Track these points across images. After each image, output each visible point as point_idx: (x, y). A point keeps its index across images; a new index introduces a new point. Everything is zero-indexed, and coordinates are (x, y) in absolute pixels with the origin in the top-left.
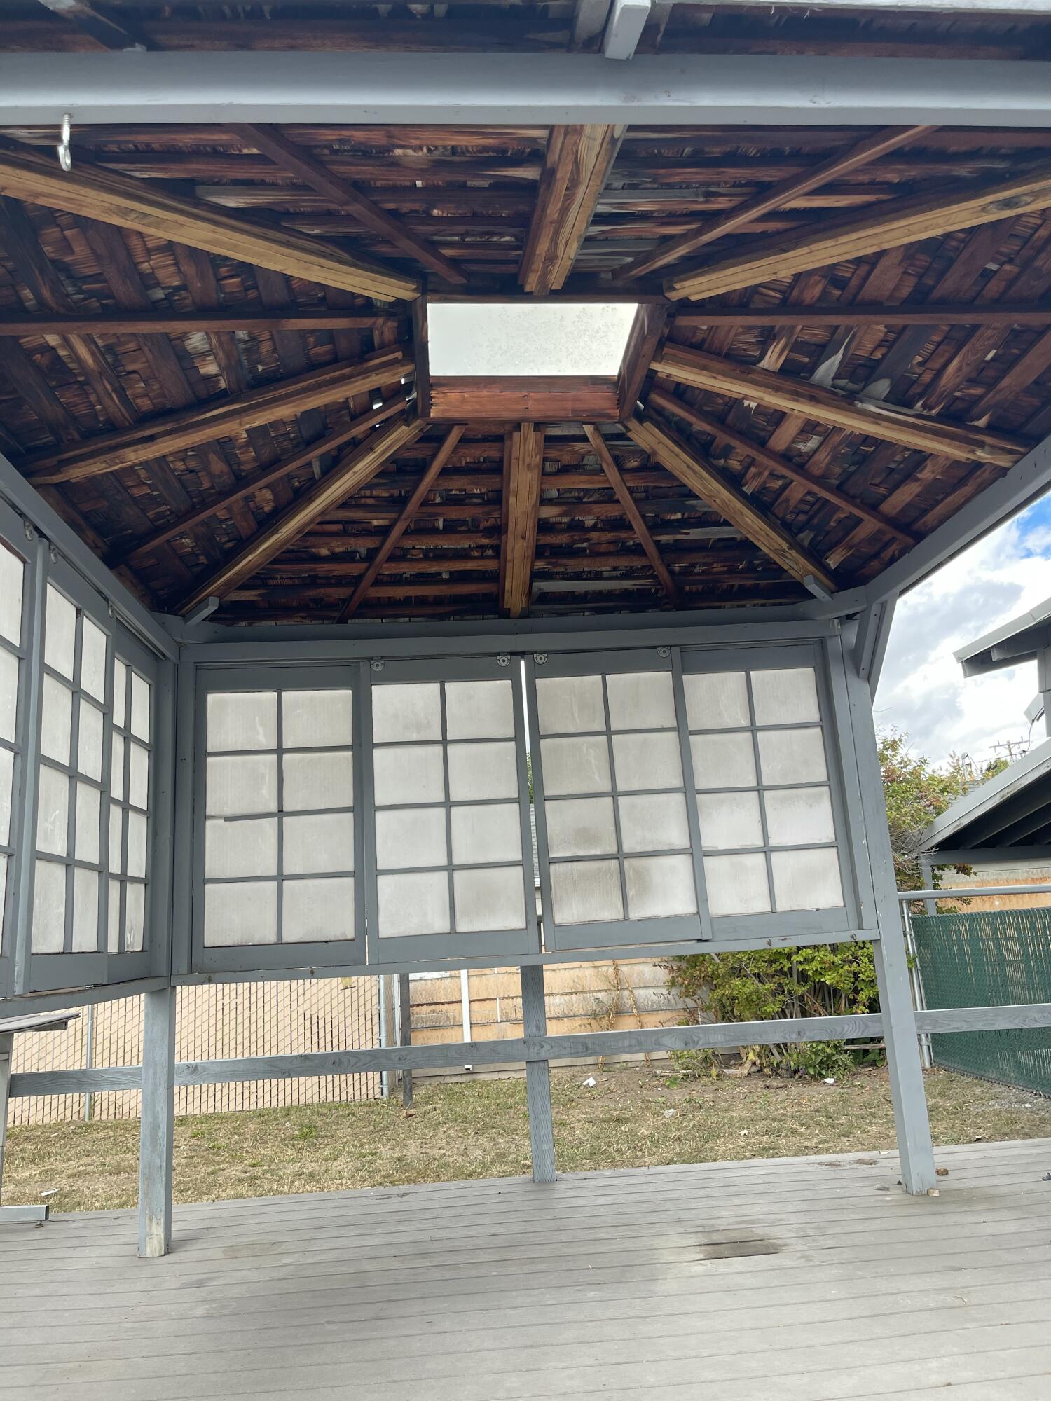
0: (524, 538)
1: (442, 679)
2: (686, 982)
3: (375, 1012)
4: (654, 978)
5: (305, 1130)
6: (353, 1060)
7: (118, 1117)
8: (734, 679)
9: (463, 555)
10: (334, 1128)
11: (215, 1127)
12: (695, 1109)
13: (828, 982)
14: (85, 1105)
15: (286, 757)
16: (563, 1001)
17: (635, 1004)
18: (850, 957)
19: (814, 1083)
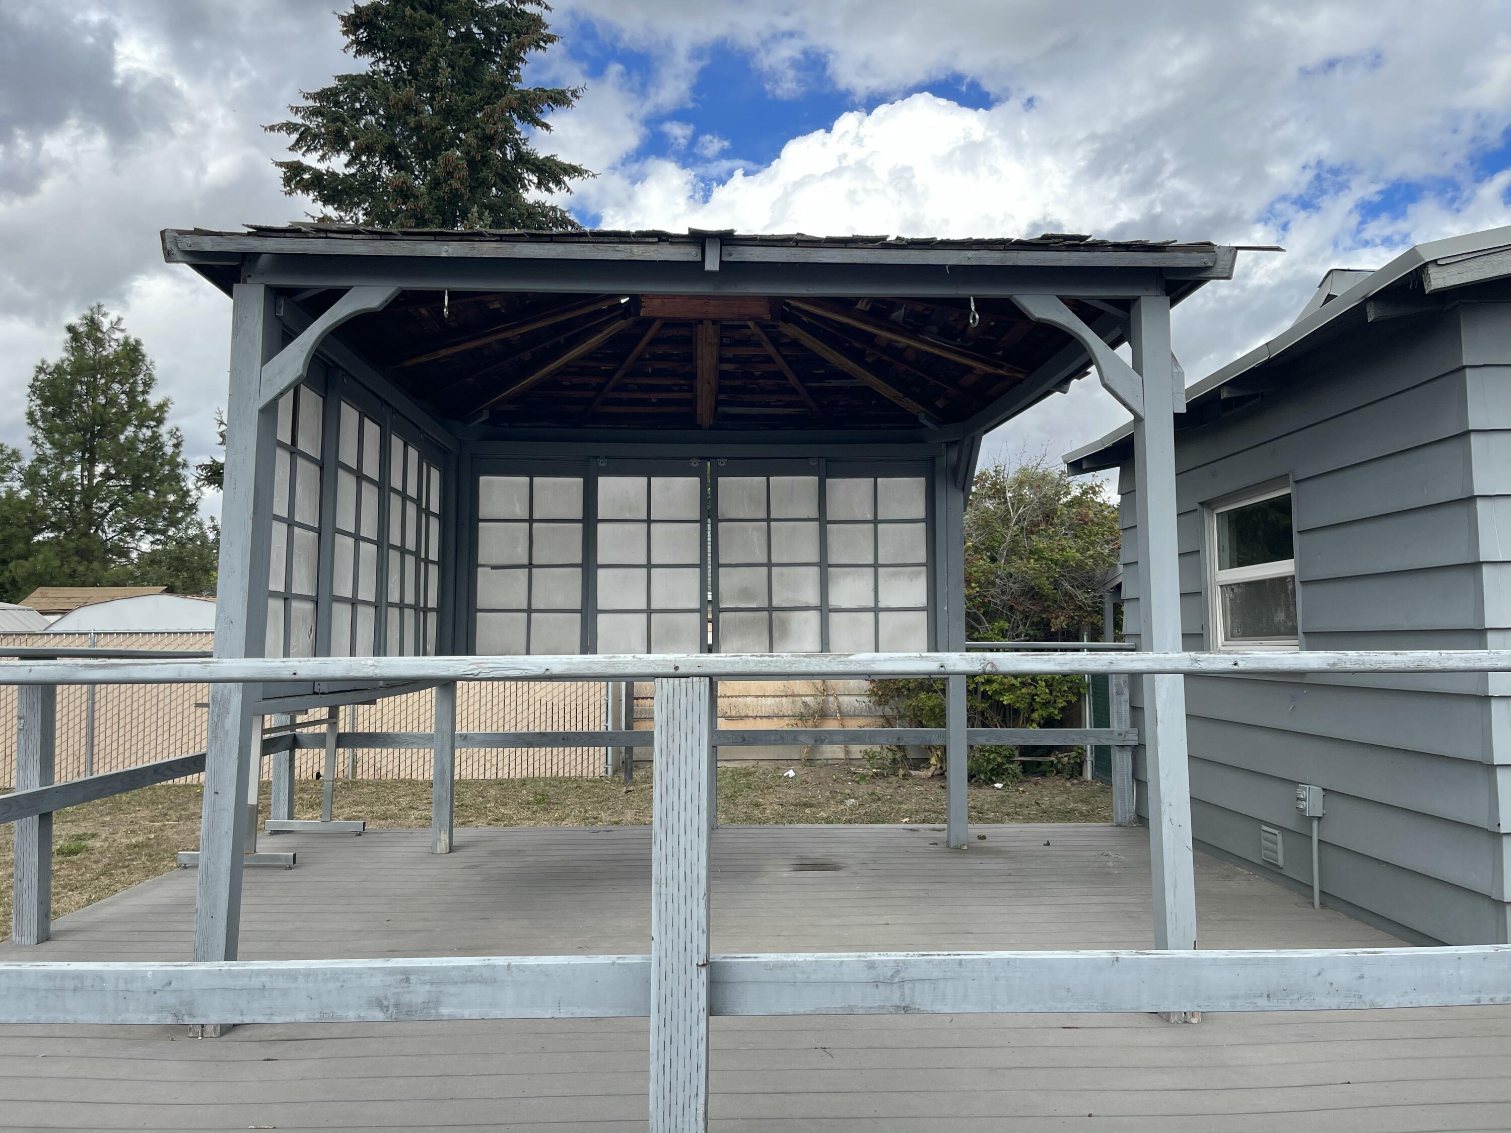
0: (709, 383)
1: (649, 474)
2: (880, 693)
3: (603, 702)
4: (858, 687)
5: (539, 797)
6: (577, 738)
7: (377, 777)
8: (864, 484)
9: (668, 389)
10: (563, 797)
11: (462, 790)
12: (874, 801)
13: (1005, 703)
14: (348, 766)
15: (535, 525)
16: (774, 703)
17: (839, 709)
18: (1029, 681)
19: (985, 786)
